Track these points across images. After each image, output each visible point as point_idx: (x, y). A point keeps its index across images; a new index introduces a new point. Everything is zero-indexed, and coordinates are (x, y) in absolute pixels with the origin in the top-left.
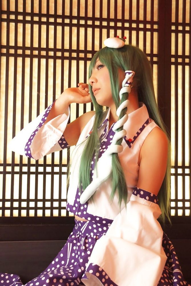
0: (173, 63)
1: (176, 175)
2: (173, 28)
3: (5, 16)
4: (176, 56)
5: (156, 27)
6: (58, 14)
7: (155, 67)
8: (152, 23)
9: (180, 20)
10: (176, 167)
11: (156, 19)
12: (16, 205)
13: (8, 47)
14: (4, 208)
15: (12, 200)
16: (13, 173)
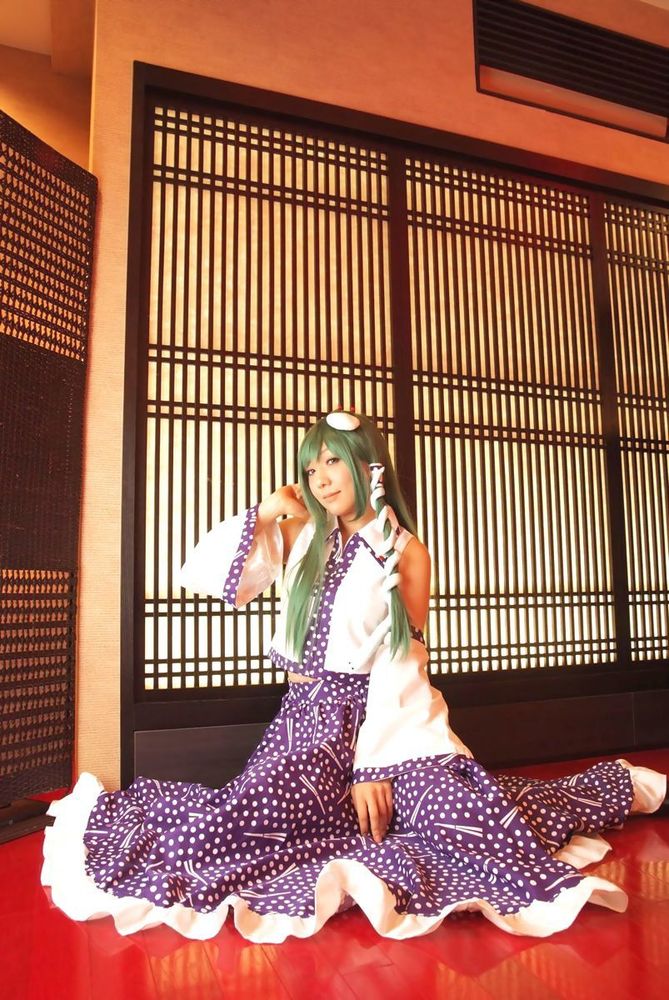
0: (417, 433)
1: (438, 609)
2: (415, 378)
3: (154, 353)
4: (422, 422)
5: (389, 375)
7: (391, 437)
8: (384, 369)
9: (425, 368)
10: (438, 597)
11: (389, 364)
12: (177, 668)
13: (159, 403)
14: (156, 675)
15: (170, 661)
16: (170, 615)
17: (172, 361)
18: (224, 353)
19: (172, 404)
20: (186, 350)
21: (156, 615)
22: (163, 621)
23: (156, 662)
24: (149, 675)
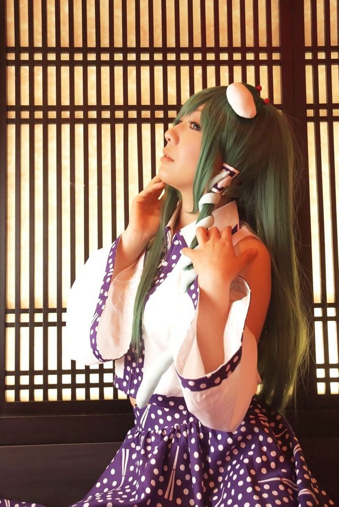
0: (311, 119)
2: (309, 56)
3: (11, 57)
4: (316, 106)
5: (276, 56)
6: (102, 46)
8: (269, 49)
11: (276, 42)
12: (39, 380)
13: (19, 108)
14: (18, 387)
15: (32, 373)
16: (32, 325)
17: (32, 63)
18: (85, 50)
19: (32, 108)
20: (45, 50)
21: (18, 325)
22: (25, 331)
23: (18, 373)
24: (11, 388)
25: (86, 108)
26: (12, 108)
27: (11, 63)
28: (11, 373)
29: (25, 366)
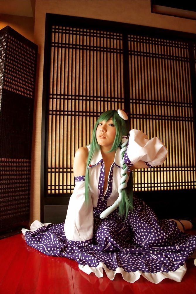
3: (51, 96)
6: (76, 95)
12: (57, 188)
14: (51, 190)
15: (55, 186)
16: (55, 172)
17: (57, 98)
18: (72, 96)
20: (61, 95)
21: (51, 172)
22: (53, 174)
23: (51, 186)
24: (49, 190)
25: (71, 111)
26: (51, 111)
27: (51, 98)
28: (49, 186)
29: (53, 184)
